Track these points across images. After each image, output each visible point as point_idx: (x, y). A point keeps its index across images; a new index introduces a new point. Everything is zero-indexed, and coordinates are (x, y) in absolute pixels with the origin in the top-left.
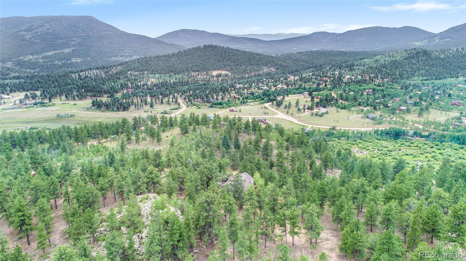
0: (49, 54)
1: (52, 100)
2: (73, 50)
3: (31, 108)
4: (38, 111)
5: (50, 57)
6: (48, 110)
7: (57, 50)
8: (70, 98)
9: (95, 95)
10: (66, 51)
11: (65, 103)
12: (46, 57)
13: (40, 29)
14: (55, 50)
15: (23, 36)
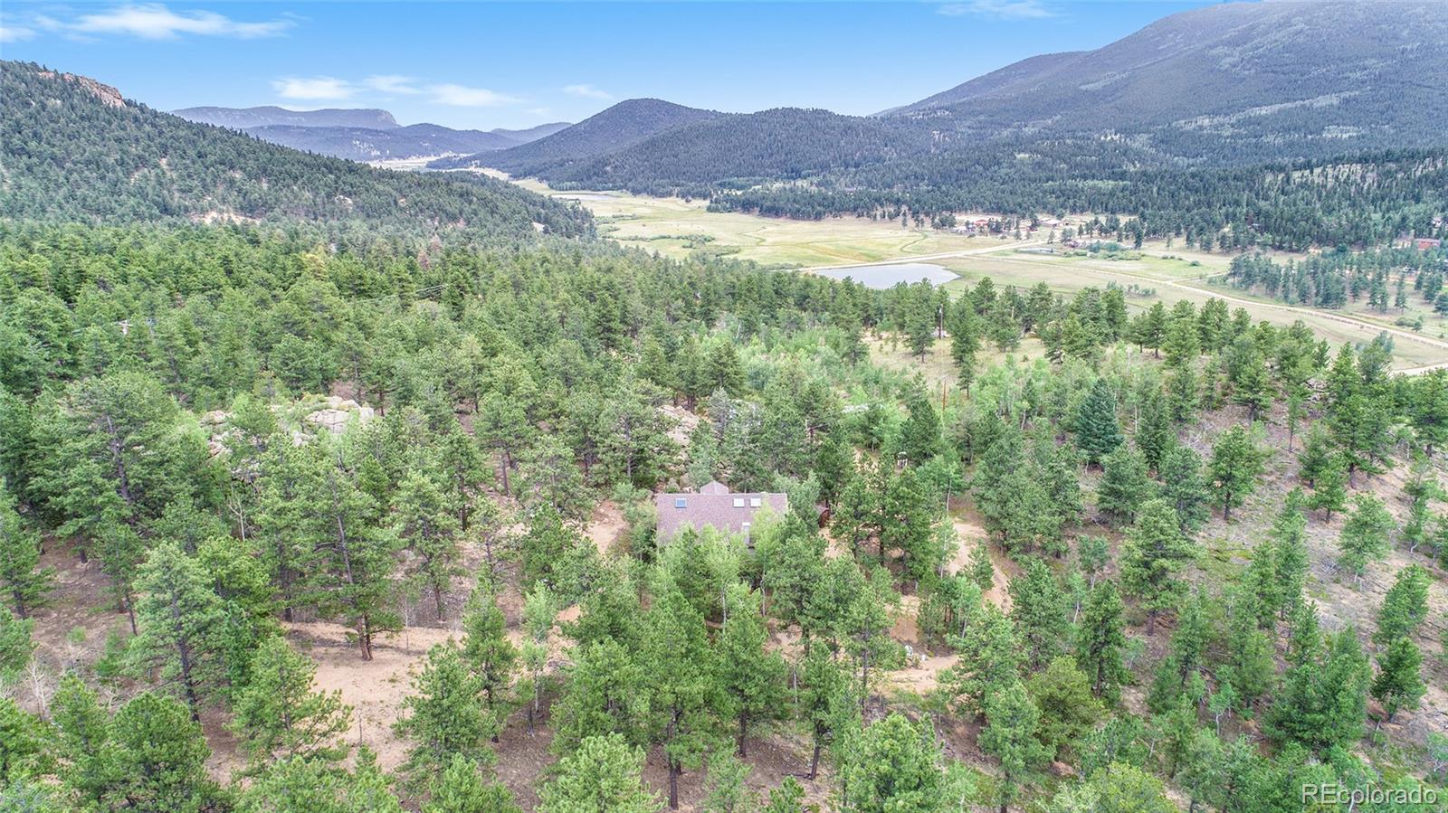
0: (1264, 111)
1: (1144, 245)
2: (1347, 101)
3: (1077, 257)
4: (1085, 267)
5: (1258, 121)
6: (1107, 270)
7: (1295, 100)
8: (1197, 245)
9: (1281, 242)
10: (1322, 102)
11: (1172, 258)
12: (1248, 122)
13: (1272, 37)
14: (1288, 100)
15: (1216, 59)
